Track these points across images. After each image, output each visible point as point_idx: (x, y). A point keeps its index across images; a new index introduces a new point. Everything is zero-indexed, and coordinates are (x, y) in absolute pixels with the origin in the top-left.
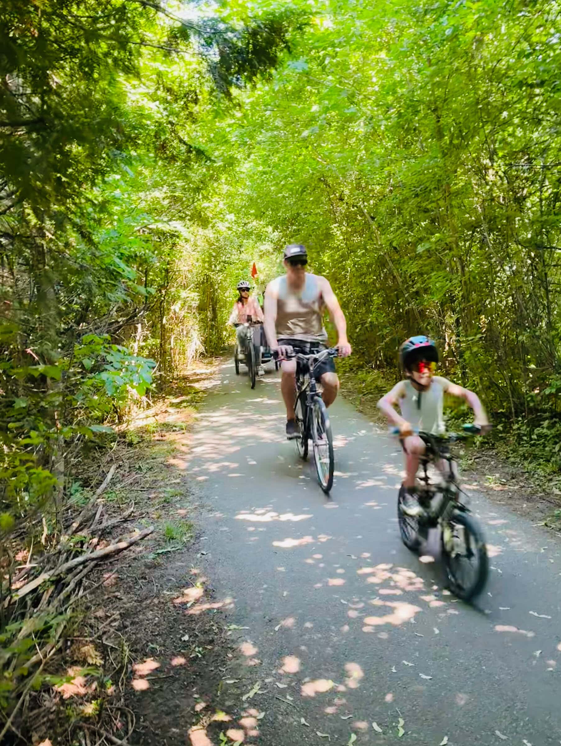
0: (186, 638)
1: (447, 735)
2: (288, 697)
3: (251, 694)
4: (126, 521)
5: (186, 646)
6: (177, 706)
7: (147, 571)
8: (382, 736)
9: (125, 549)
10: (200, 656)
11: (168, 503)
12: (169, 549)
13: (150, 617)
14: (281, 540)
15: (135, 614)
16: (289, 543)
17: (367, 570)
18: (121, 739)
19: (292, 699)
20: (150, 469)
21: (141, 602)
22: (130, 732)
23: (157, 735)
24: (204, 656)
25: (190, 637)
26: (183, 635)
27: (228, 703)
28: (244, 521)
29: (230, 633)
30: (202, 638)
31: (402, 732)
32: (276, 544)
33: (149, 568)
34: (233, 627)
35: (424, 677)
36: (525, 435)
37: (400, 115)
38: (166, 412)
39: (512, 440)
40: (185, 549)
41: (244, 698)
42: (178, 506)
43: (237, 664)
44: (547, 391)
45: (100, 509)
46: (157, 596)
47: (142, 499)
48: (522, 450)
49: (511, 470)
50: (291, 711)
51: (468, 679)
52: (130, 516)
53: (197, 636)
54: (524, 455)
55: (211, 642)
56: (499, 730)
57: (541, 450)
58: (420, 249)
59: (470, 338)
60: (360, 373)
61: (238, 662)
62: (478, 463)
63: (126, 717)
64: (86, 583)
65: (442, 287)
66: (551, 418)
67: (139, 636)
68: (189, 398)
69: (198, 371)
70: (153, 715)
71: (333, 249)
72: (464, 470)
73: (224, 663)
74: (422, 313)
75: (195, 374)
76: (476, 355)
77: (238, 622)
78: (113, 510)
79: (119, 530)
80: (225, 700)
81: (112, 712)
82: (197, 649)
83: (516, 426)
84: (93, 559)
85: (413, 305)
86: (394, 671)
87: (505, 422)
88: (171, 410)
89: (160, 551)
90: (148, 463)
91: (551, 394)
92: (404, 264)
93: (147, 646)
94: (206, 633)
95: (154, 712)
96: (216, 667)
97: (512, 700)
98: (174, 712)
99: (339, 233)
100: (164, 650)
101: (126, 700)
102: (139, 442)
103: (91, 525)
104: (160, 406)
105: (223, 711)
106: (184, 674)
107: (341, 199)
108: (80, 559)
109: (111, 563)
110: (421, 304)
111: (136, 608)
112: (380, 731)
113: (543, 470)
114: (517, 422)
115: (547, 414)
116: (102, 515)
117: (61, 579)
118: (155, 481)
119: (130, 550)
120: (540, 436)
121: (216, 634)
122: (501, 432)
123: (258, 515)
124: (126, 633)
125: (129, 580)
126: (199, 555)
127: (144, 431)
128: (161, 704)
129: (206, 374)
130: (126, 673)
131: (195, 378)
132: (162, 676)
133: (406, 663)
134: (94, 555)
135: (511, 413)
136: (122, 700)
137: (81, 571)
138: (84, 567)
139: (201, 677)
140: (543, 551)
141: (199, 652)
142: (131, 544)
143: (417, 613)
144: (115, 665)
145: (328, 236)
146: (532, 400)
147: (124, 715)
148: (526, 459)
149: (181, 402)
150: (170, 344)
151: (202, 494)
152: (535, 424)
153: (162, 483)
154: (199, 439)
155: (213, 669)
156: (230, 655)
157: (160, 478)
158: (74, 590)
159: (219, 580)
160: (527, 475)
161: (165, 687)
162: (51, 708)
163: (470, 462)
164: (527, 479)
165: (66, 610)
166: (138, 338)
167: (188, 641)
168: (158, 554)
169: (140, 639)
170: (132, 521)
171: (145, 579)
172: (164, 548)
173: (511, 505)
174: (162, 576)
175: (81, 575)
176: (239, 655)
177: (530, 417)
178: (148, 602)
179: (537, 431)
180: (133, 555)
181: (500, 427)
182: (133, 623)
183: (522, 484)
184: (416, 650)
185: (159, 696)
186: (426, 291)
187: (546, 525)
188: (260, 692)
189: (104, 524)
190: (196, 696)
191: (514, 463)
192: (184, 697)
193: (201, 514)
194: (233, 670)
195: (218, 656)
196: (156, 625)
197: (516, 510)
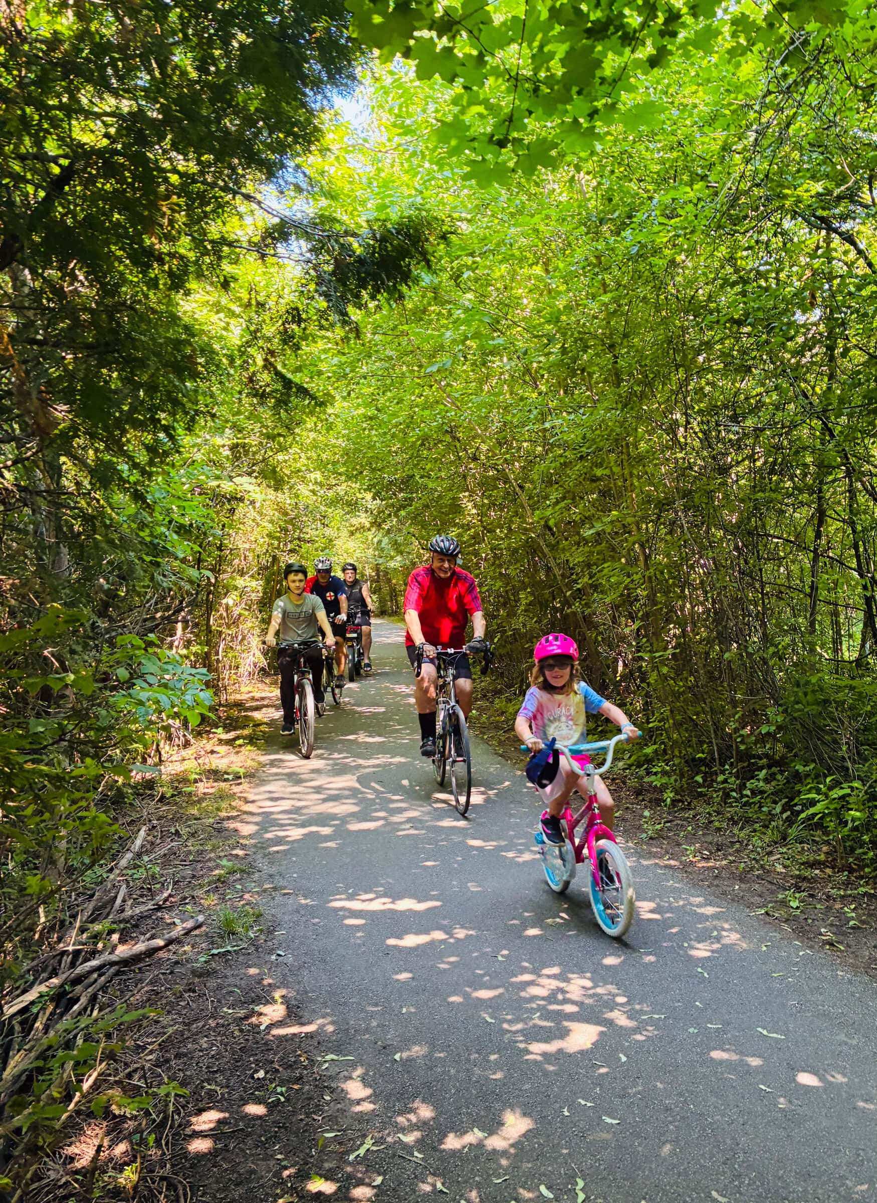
0: (261, 1074)
1: (644, 1198)
2: (416, 1154)
3: (362, 1151)
4: (159, 908)
5: (261, 1084)
6: (252, 1172)
7: (197, 980)
9: (162, 948)
10: (282, 1099)
12: (229, 948)
13: (205, 1046)
14: (399, 936)
15: (181, 1042)
16: (411, 941)
17: (525, 978)
19: (420, 1156)
20: (193, 835)
21: (189, 1024)
24: (288, 1100)
25: (266, 1073)
26: (257, 1071)
27: (327, 1165)
28: (340, 909)
29: (326, 1065)
30: (285, 1074)
31: (581, 1197)
32: (392, 942)
33: (199, 977)
34: (331, 1057)
35: (609, 1120)
36: (733, 790)
38: (213, 752)
39: (717, 797)
40: (253, 948)
41: (352, 1157)
42: (239, 887)
43: (338, 1110)
44: (764, 730)
45: (123, 891)
46: (213, 1017)
47: (184, 878)
48: (729, 811)
49: (717, 839)
50: (422, 1173)
52: (166, 900)
53: (277, 1071)
54: (732, 818)
55: (299, 1079)
56: (717, 1191)
57: (756, 812)
59: (657, 655)
61: (339, 1106)
62: (669, 830)
63: (175, 1190)
64: (102, 998)
65: (619, 583)
66: (769, 767)
67: (188, 1073)
68: (245, 732)
69: (257, 695)
70: (215, 1186)
72: (651, 838)
73: (318, 1109)
75: (253, 699)
76: (664, 678)
77: (338, 1052)
78: (138, 892)
79: (150, 921)
80: (322, 1161)
81: (153, 1183)
82: (278, 1090)
83: (721, 778)
84: (112, 964)
85: (577, 607)
86: (566, 1114)
87: (706, 773)
88: (223, 749)
89: (215, 951)
90: (189, 826)
91: (768, 734)
92: (564, 550)
93: (203, 1087)
94: (289, 1066)
95: (217, 1182)
96: (308, 1115)
97: (732, 1149)
98: (249, 1180)
99: (471, 505)
100: (229, 1093)
101: (173, 1166)
102: (174, 796)
103: (108, 914)
104: (206, 744)
105: (321, 1176)
106: (261, 1125)
108: (94, 963)
109: (140, 969)
111: (182, 1033)
112: (551, 1196)
113: (760, 838)
114: (723, 772)
115: (765, 761)
116: (124, 901)
117: (65, 993)
118: (200, 852)
119: (169, 951)
120: (754, 792)
121: (305, 1068)
122: (700, 786)
123: (363, 901)
124: (169, 1069)
125: (168, 993)
126: (274, 957)
127: (182, 779)
128: (227, 1170)
129: (269, 698)
130: (171, 1127)
131: (253, 704)
132: (227, 1129)
133: (583, 1102)
134: (114, 958)
135: (713, 759)
136: (168, 1166)
137: (96, 981)
138: (100, 976)
139: (286, 1128)
140: (764, 948)
141: (282, 1094)
142: (170, 942)
143: (601, 1035)
144: (154, 1116)
145: (456, 508)
146: (742, 742)
147: (171, 1186)
148: (735, 823)
149: (238, 738)
150: (217, 654)
151: (274, 870)
152: (747, 774)
153: (212, 855)
154: (270, 792)
155: (303, 1117)
156: (328, 1098)
157: (208, 847)
158: (85, 1009)
159: (306, 992)
160: (737, 846)
161: (232, 1146)
162: (58, 1180)
163: (658, 827)
164: (738, 851)
165: (75, 1037)
166: (176, 643)
167: (264, 1079)
168: (213, 955)
169: (190, 1077)
170: (170, 909)
171: (194, 991)
172: (222, 947)
173: (717, 886)
174: (220, 987)
175: (97, 985)
176: (341, 1096)
177: (740, 765)
178: (200, 1024)
179: (751, 784)
180: (174, 958)
181: (699, 779)
182: (178, 1056)
183: (732, 858)
184: (596, 1085)
185: (224, 1159)
187: (767, 913)
188: (375, 1148)
189: (128, 913)
190: (279, 1157)
191: (719, 829)
192: (263, 1160)
193: (276, 898)
194: (332, 1120)
195: (310, 1099)
196: (213, 1057)
197: (724, 893)
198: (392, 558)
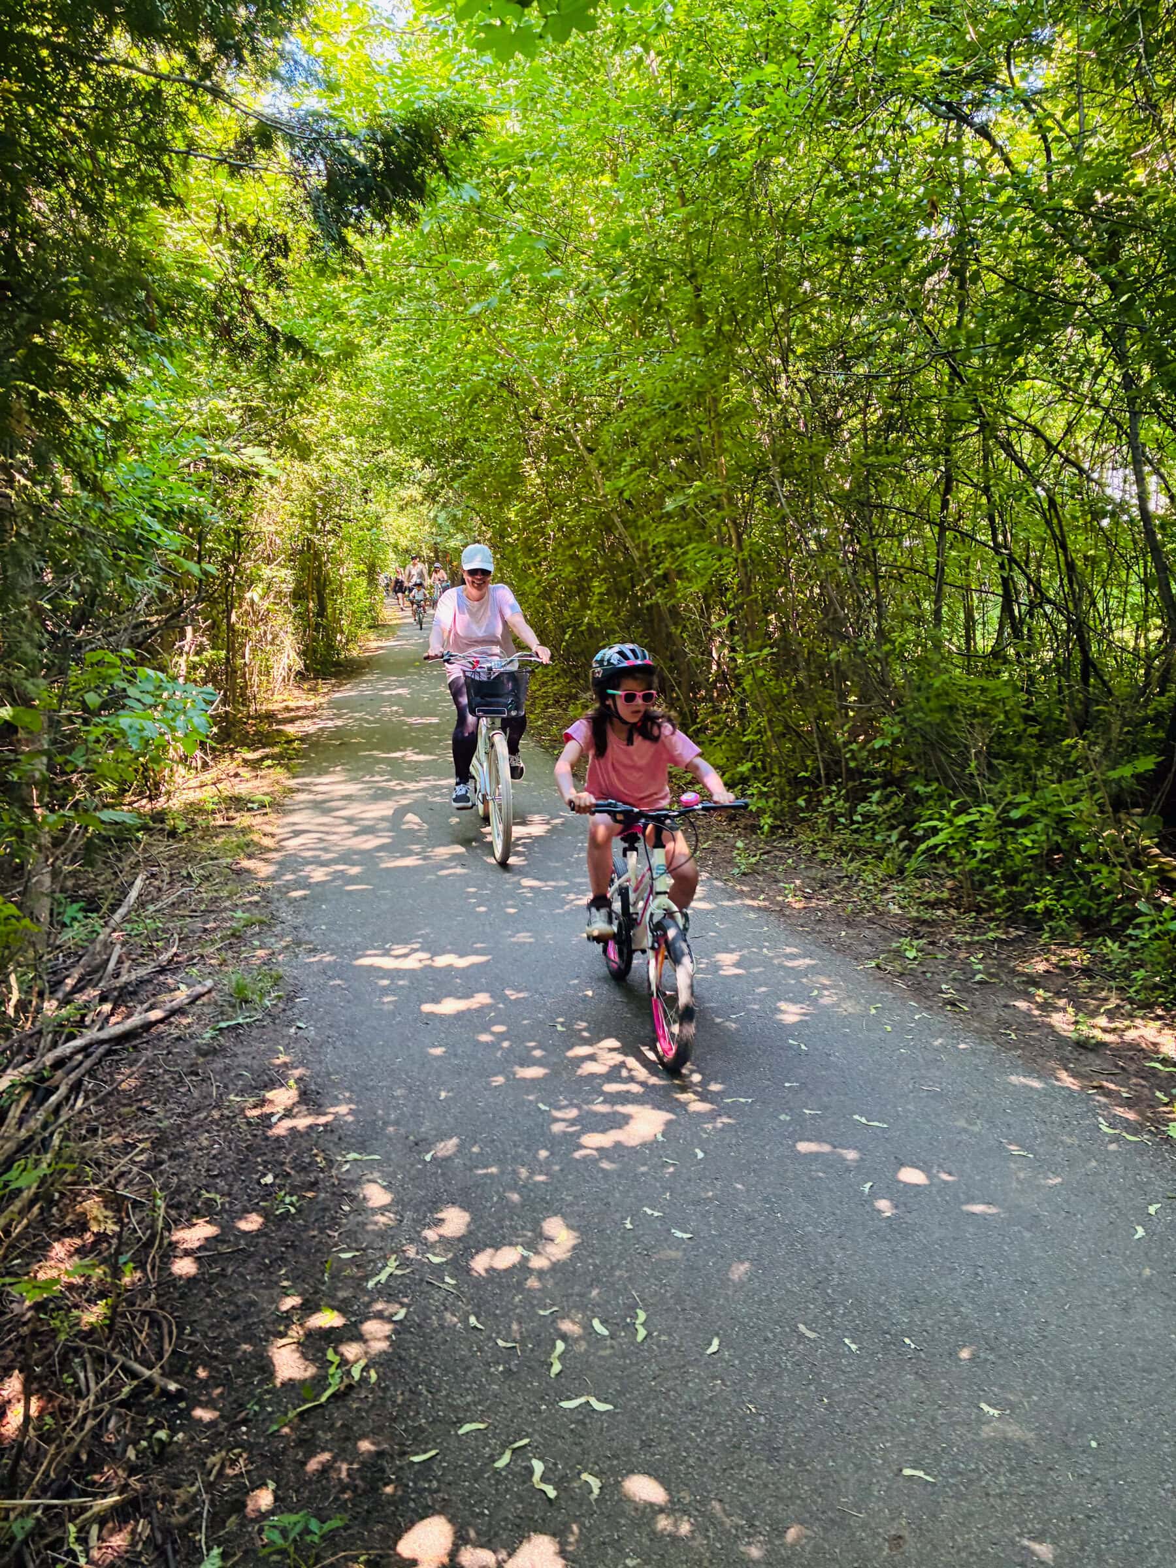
0: (269, 1179)
1: (717, 1335)
2: (447, 1279)
3: (383, 1277)
4: (162, 970)
5: (268, 1192)
6: (252, 1304)
7: (201, 1060)
8: (608, 1342)
9: (161, 1021)
10: (293, 1210)
11: (238, 937)
12: (241, 1021)
13: (205, 1143)
14: (436, 1000)
15: (176, 1138)
16: (449, 1006)
17: (582, 1051)
18: (150, 1367)
19: (453, 1282)
20: (207, 878)
21: (188, 1116)
22: (166, 1356)
23: (216, 1357)
24: (299, 1211)
25: (275, 1177)
26: (264, 1175)
27: (341, 1294)
28: (371, 968)
29: (347, 1166)
30: (298, 1179)
31: (642, 1333)
32: (427, 1008)
33: (205, 1055)
34: (352, 1156)
35: (679, 1234)
36: (842, 815)
37: (635, 283)
38: (236, 775)
39: (822, 823)
40: (269, 1020)
41: (371, 1284)
42: (257, 943)
43: (358, 1224)
44: (877, 744)
45: (117, 951)
46: (218, 1107)
47: (193, 932)
48: (837, 840)
49: (820, 873)
50: (453, 1304)
51: (753, 1235)
52: (170, 961)
53: (288, 1174)
54: (840, 849)
55: (313, 1185)
56: (805, 1324)
57: (868, 840)
58: (670, 505)
59: (752, 655)
60: (571, 707)
61: (360, 1218)
62: (766, 863)
63: (160, 1327)
64: (89, 1084)
65: (706, 568)
66: (884, 786)
67: (184, 1178)
68: (277, 750)
69: (292, 704)
70: (207, 1322)
71: (524, 499)
72: (744, 874)
73: (335, 1222)
74: (674, 611)
75: (287, 709)
76: (760, 682)
77: (362, 1147)
78: (140, 951)
79: (150, 987)
80: (336, 1289)
81: (133, 1319)
82: (287, 1200)
83: (827, 801)
84: (101, 1042)
85: (658, 597)
86: (629, 1226)
87: (808, 793)
88: (245, 773)
89: (223, 1025)
90: (203, 868)
91: (883, 748)
92: (643, 527)
93: (200, 1196)
94: (304, 1169)
95: (210, 1316)
96: (322, 1230)
97: (825, 1269)
98: (247, 1315)
99: (534, 473)
100: (230, 1203)
101: (158, 1296)
102: (187, 830)
103: (100, 980)
104: (227, 765)
105: (333, 1308)
106: (265, 1244)
107: (537, 417)
108: (78, 1042)
109: (135, 1047)
110: (672, 595)
111: (179, 1127)
112: (606, 1333)
113: (873, 873)
114: (830, 793)
115: (878, 780)
116: (120, 961)
117: (43, 1080)
118: (214, 900)
119: (171, 1023)
120: (867, 817)
121: (322, 1170)
122: (802, 810)
123: (397, 957)
124: (161, 1173)
125: (167, 1077)
126: (293, 1030)
127: (195, 809)
128: (223, 1300)
129: (306, 708)
130: (160, 1247)
131: (287, 715)
132: (224, 1249)
133: (649, 1212)
134: (103, 1035)
135: (819, 777)
136: (153, 1296)
137: (81, 1063)
138: (87, 1056)
139: (293, 1246)
140: (873, 1011)
141: (292, 1204)
142: (173, 1013)
143: (669, 1123)
144: (140, 1233)
145: (517, 478)
146: (854, 758)
147: (155, 1323)
148: (844, 854)
149: (262, 759)
150: (243, 657)
151: (299, 920)
152: (858, 796)
153: (228, 904)
154: (295, 824)
155: (315, 1233)
156: (346, 1208)
157: (224, 894)
158: (67, 1098)
159: (329, 1074)
160: (846, 881)
161: (230, 1270)
162: (23, 1315)
163: (753, 860)
164: (846, 888)
165: (52, 1135)
166: (186, 649)
167: (272, 1185)
168: (221, 1029)
169: (186, 1183)
170: (174, 972)
171: (197, 1074)
172: (230, 1019)
173: (820, 932)
174: (227, 1069)
175: (82, 1070)
176: (361, 1207)
177: (850, 784)
178: (202, 1116)
179: (862, 808)
180: (176, 1033)
181: (801, 802)
182: (173, 1157)
183: (837, 897)
184: (665, 1189)
185: (219, 1287)
186: (680, 573)
187: (878, 967)
188: (399, 1272)
189: (124, 979)
190: (285, 1283)
191: (824, 862)
192: (266, 1288)
193: (297, 956)
194: (351, 1235)
195: (325, 1209)
196: (214, 1157)
197: (829, 941)
198: (452, 536)
